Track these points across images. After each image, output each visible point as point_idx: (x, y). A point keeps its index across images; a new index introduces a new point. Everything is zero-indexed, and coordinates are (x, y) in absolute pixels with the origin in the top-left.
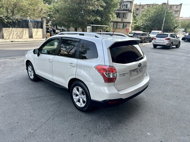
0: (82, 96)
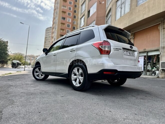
0: (80, 77)
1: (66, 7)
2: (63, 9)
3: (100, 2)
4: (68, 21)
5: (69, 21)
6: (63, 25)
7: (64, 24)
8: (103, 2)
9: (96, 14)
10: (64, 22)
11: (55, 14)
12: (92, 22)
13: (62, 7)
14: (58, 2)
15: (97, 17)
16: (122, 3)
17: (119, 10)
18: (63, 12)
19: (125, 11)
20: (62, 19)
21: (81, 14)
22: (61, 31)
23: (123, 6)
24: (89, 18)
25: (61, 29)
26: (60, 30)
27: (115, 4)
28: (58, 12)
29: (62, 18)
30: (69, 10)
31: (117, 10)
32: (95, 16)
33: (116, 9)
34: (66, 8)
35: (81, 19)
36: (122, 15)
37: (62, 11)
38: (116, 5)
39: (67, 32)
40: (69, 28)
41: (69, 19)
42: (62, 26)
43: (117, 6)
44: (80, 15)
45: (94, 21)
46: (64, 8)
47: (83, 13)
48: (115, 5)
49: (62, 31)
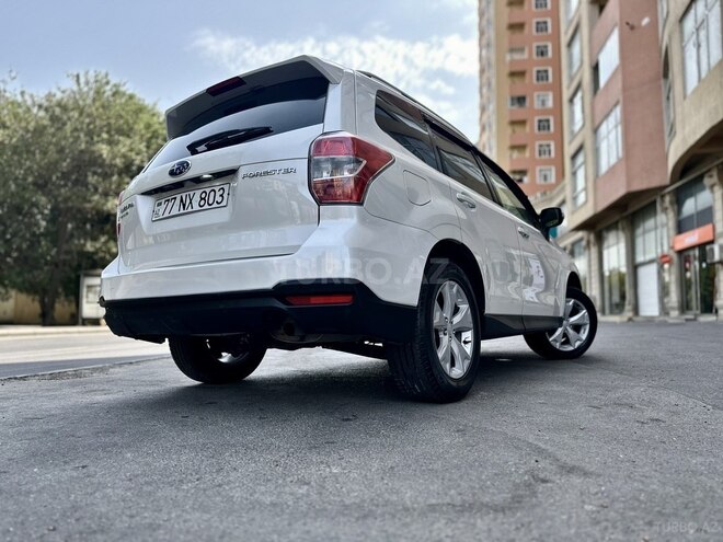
1: (521, 50)
2: (512, 62)
3: (628, 24)
4: (537, 105)
5: (543, 102)
6: (518, 129)
7: (522, 123)
8: (646, 21)
9: (619, 77)
10: (520, 113)
11: (485, 90)
12: (611, 111)
13: (508, 57)
14: (489, 39)
15: (625, 89)
16: (699, 22)
17: (691, 52)
18: (513, 74)
19: (709, 57)
20: (512, 104)
21: (571, 79)
22: (511, 156)
23: (703, 33)
24: (599, 92)
25: (513, 147)
26: (508, 153)
27: (678, 29)
28: (494, 81)
29: (512, 99)
30: (540, 58)
31: (688, 54)
32: (618, 85)
33: (683, 49)
34: (525, 56)
35: (571, 101)
36: (703, 75)
37: (507, 70)
38: (682, 32)
39: (540, 152)
40: (546, 132)
41: (541, 98)
42: (514, 131)
43: (686, 38)
44: (569, 87)
45: (616, 105)
46: (517, 56)
47: (576, 74)
48: (676, 36)
49: (516, 154)
